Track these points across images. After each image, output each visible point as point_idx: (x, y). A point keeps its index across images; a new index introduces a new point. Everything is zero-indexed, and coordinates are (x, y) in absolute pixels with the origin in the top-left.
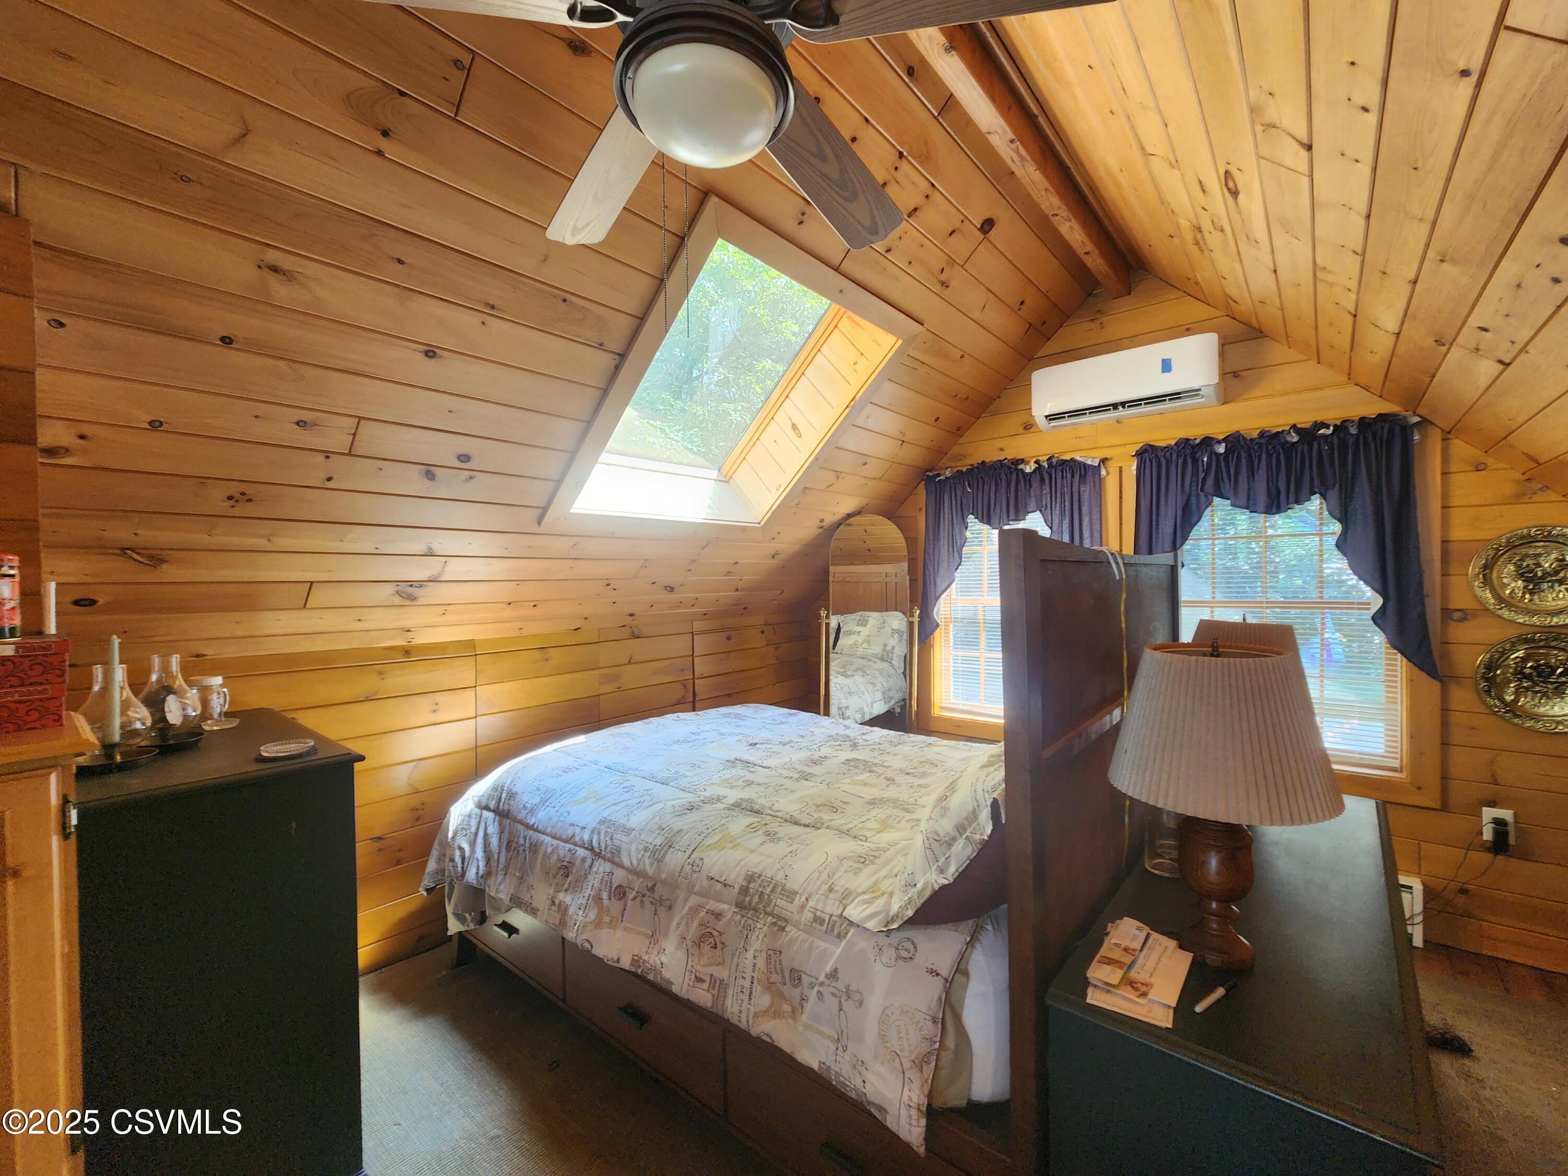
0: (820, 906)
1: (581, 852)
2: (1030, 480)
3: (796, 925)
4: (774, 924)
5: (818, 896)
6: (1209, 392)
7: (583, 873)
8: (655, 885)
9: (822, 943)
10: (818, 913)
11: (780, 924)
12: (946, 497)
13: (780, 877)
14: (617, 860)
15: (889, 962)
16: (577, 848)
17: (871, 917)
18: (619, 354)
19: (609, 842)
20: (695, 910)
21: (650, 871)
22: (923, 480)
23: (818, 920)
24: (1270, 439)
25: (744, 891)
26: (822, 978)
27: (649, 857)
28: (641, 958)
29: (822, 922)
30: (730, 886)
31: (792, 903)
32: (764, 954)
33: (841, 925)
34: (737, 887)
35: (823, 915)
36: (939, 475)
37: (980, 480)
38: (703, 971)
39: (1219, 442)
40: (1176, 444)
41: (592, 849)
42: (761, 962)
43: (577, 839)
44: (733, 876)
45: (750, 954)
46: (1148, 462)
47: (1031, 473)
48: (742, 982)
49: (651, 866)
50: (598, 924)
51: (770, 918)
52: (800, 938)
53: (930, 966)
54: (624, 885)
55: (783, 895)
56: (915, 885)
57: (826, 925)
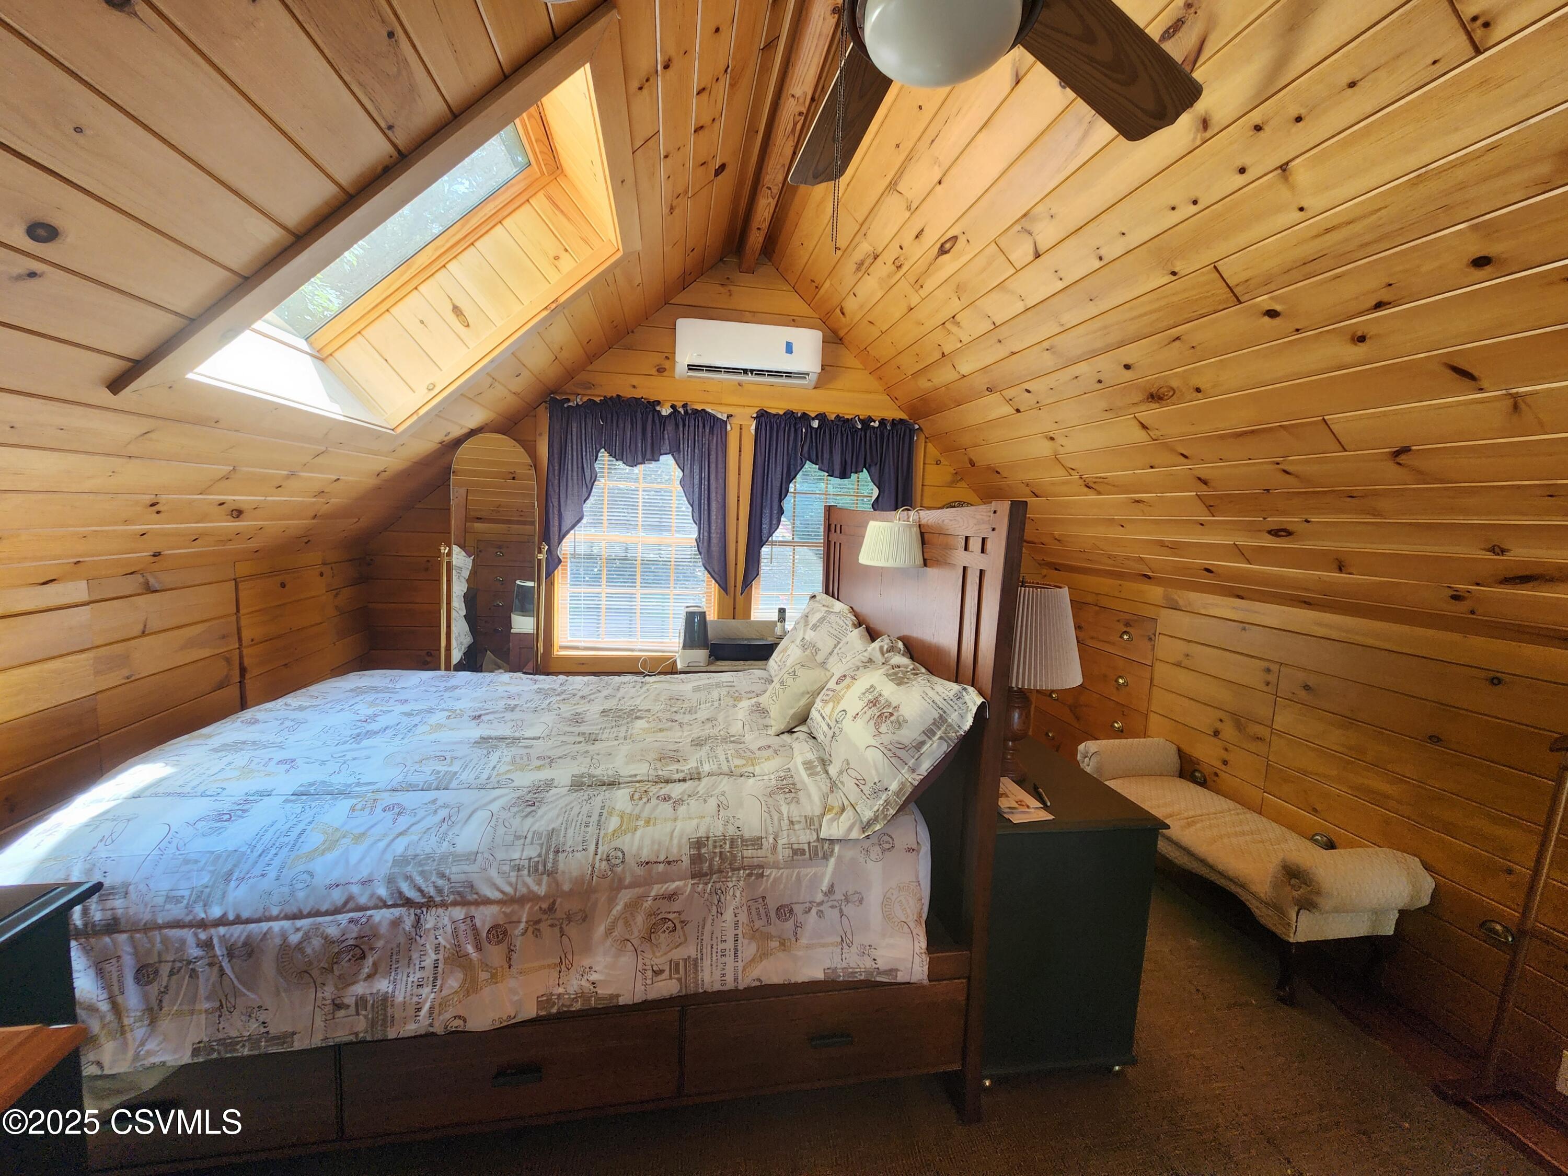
0: (793, 840)
1: (382, 916)
2: (665, 423)
3: (776, 866)
4: (750, 875)
5: (785, 833)
6: (813, 378)
7: (402, 939)
8: (554, 903)
9: (809, 870)
10: (795, 846)
11: (756, 871)
12: (574, 425)
13: (731, 831)
14: (472, 897)
15: (878, 857)
16: (369, 913)
17: (850, 829)
18: (399, 151)
19: (440, 882)
20: (633, 906)
21: (541, 890)
22: (545, 402)
23: (797, 852)
24: (843, 423)
25: (697, 859)
26: (819, 897)
27: (529, 875)
28: (551, 994)
29: (803, 852)
30: (677, 861)
31: (761, 849)
32: (745, 908)
33: (823, 848)
34: (686, 861)
35: (801, 846)
36: (568, 400)
37: (615, 414)
38: (660, 961)
39: (813, 419)
40: (784, 413)
41: (408, 903)
42: (743, 917)
43: (363, 900)
44: (675, 850)
45: (728, 915)
46: (764, 424)
47: (666, 417)
48: (722, 946)
49: (539, 884)
50: (471, 987)
51: (742, 872)
52: (784, 875)
53: (906, 847)
54: (501, 923)
55: (747, 845)
56: (886, 789)
57: (807, 854)
